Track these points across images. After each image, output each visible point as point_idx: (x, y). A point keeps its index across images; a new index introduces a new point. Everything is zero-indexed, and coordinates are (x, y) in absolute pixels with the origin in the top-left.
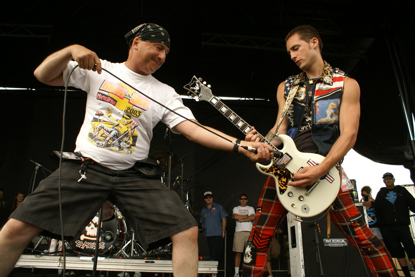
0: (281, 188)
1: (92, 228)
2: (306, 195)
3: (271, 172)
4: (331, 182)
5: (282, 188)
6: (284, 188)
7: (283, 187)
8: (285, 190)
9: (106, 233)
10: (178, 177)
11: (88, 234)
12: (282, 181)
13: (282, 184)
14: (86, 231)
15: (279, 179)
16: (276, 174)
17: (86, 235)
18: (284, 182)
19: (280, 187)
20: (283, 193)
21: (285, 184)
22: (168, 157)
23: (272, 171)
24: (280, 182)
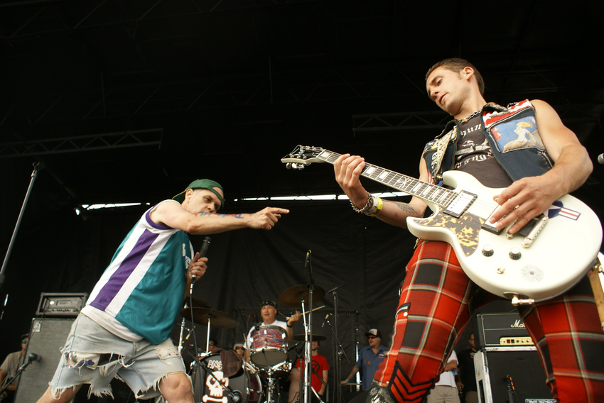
0: (465, 244)
1: (217, 387)
2: (527, 247)
3: (438, 224)
4: (575, 218)
5: (468, 245)
6: (472, 243)
7: (468, 242)
8: (476, 246)
9: (234, 393)
10: (327, 316)
11: (211, 394)
12: (463, 234)
13: (466, 238)
14: (210, 391)
15: (458, 231)
16: (449, 225)
17: (209, 396)
18: (469, 234)
19: (461, 244)
20: (470, 254)
21: (473, 237)
22: (308, 292)
23: (440, 221)
24: (461, 236)
